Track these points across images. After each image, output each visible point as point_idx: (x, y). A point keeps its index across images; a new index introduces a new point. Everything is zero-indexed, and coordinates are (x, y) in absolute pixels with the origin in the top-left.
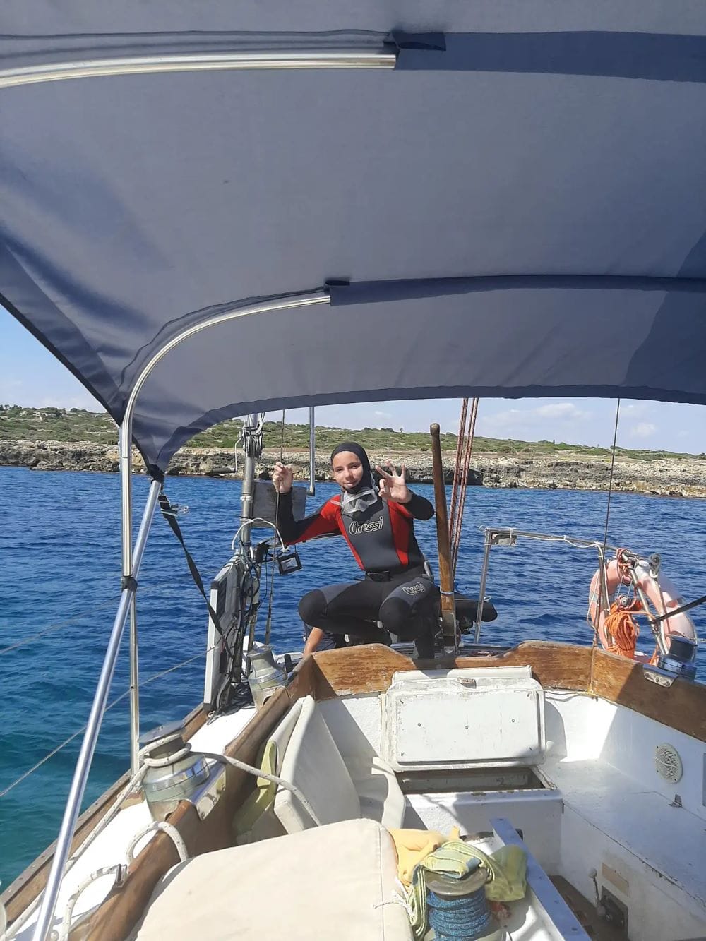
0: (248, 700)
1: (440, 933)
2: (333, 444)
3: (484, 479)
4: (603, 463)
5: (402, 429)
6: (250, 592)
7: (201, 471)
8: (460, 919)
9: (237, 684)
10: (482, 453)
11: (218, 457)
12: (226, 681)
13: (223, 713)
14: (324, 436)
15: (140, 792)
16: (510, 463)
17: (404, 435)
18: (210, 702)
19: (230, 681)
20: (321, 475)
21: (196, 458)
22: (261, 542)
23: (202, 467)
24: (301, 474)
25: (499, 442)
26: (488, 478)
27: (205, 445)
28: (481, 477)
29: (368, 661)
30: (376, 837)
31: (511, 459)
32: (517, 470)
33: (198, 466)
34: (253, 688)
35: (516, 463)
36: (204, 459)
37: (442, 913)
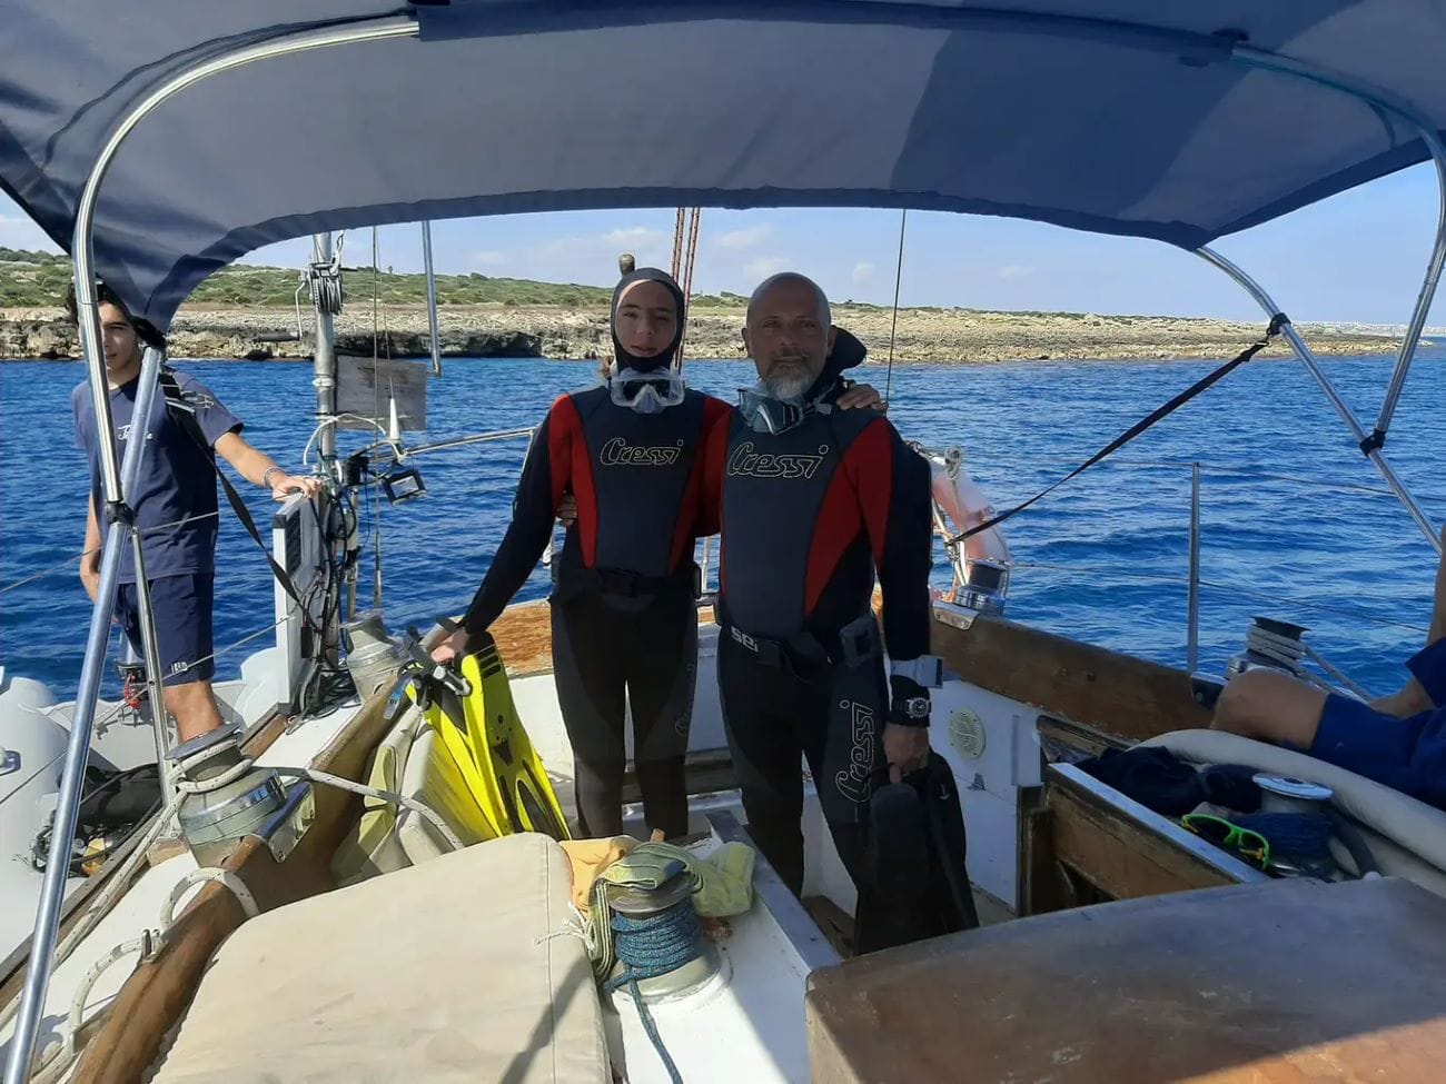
0: (351, 691)
1: (632, 966)
2: (274, 295)
3: (543, 348)
4: (717, 318)
5: (391, 268)
6: (342, 532)
7: (30, 350)
8: (659, 943)
9: (332, 674)
10: (534, 306)
11: (63, 323)
12: (313, 671)
13: (312, 716)
14: (255, 282)
15: (181, 837)
16: (580, 320)
17: (398, 278)
18: (288, 701)
19: (319, 669)
20: (264, 350)
21: (19, 326)
22: (353, 454)
23: (31, 344)
24: (227, 349)
25: (556, 288)
26: (549, 346)
27: (27, 304)
28: (538, 344)
29: (536, 624)
30: (542, 854)
31: (581, 315)
32: (593, 332)
33: (24, 341)
34: (355, 675)
35: (591, 321)
36: (35, 328)
37: (631, 938)
